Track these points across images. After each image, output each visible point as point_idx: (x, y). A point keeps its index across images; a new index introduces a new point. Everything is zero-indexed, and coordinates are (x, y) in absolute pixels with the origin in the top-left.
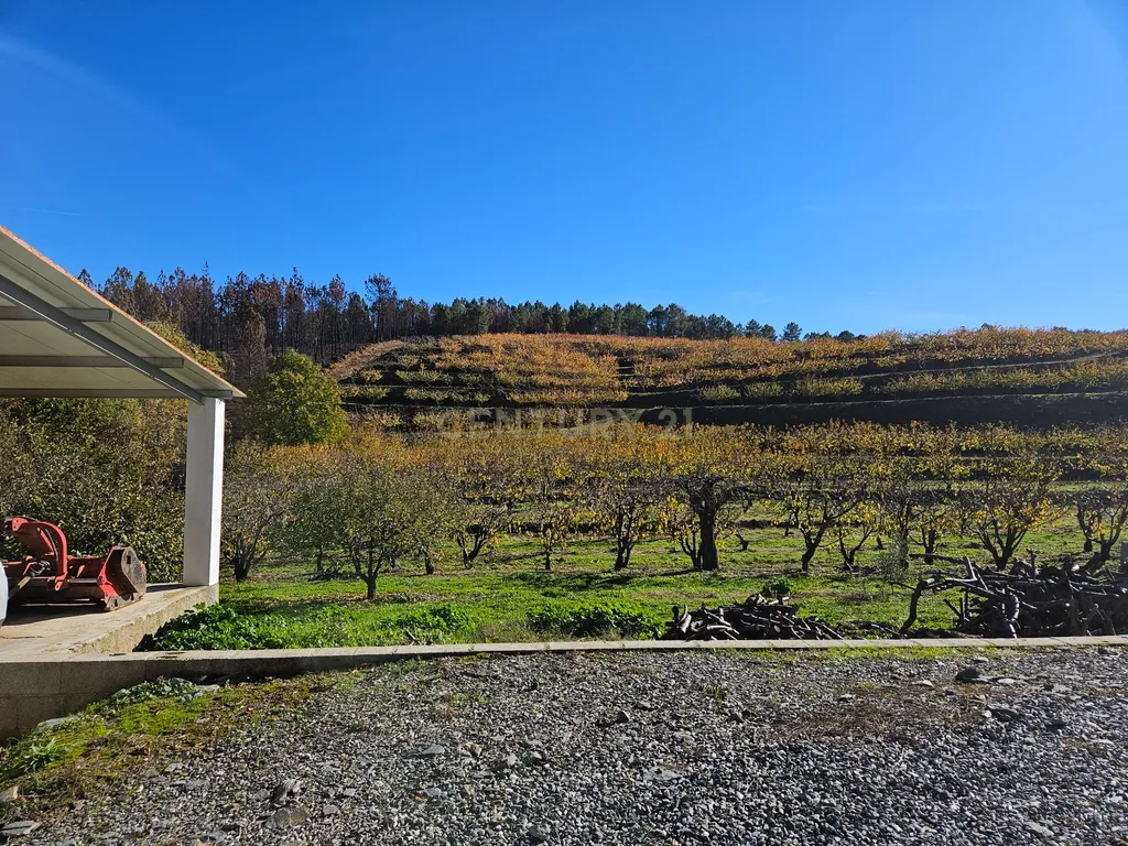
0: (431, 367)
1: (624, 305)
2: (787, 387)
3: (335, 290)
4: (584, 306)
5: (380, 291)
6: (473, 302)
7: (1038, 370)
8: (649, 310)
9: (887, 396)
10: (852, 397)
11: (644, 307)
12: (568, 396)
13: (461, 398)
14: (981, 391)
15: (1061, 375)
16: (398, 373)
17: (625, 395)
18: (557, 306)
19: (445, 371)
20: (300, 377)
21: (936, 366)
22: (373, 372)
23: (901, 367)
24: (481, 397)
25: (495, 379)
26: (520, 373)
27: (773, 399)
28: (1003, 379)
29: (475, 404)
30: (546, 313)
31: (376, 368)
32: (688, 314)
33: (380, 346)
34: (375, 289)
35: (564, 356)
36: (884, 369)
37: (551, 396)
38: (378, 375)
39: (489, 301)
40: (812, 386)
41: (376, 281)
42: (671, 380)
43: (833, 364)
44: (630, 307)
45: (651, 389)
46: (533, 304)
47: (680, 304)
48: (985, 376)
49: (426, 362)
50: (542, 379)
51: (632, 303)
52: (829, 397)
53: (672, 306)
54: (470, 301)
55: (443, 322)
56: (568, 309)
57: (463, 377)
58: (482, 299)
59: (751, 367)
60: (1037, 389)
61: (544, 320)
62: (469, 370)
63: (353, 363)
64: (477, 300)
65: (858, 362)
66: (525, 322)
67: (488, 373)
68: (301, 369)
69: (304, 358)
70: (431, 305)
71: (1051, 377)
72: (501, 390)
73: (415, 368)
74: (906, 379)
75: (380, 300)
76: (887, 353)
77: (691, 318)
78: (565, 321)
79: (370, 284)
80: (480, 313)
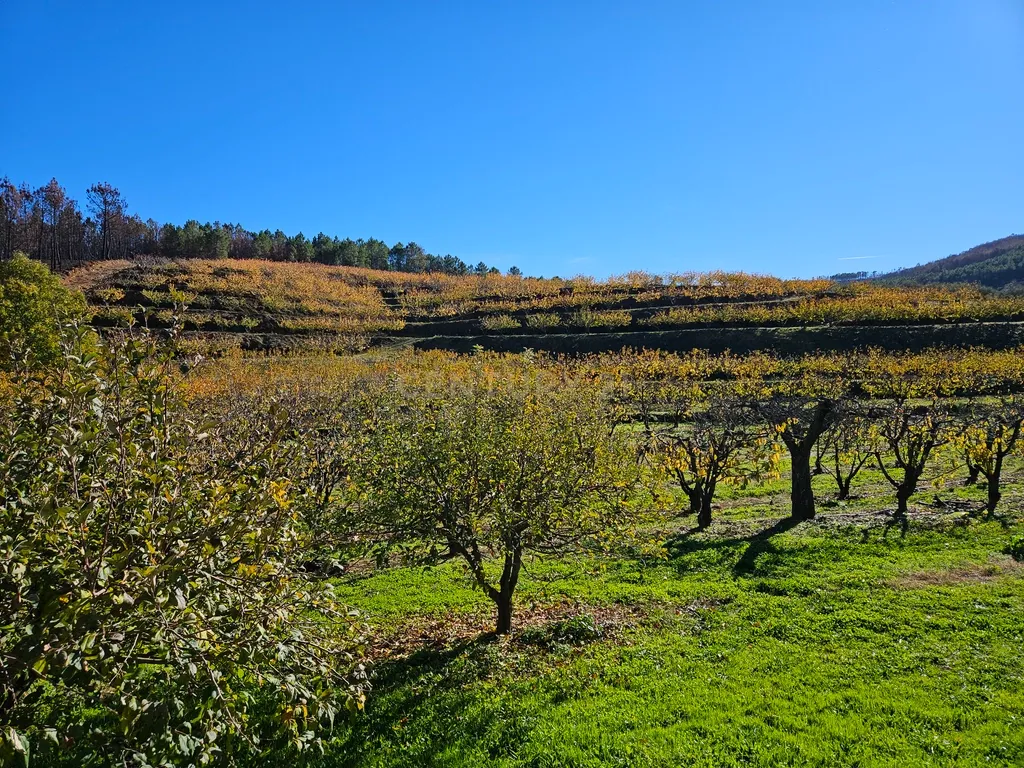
0: (182, 287)
1: (366, 241)
2: (565, 318)
3: (51, 195)
4: (328, 239)
5: (105, 202)
6: (207, 226)
7: (770, 307)
8: (391, 247)
9: (654, 327)
10: (622, 328)
11: (385, 243)
12: (344, 323)
13: (226, 322)
14: (729, 324)
15: (788, 312)
16: (144, 292)
17: (402, 324)
18: (300, 236)
19: (202, 294)
20: (34, 288)
21: (686, 302)
22: (113, 290)
23: (656, 302)
24: (248, 322)
25: (260, 304)
26: (287, 298)
27: (552, 330)
28: (746, 314)
29: (242, 329)
30: (289, 243)
31: (118, 286)
32: (426, 253)
33: (108, 264)
34: (99, 199)
35: (326, 285)
36: (642, 304)
37: (328, 323)
38: (119, 295)
39: (226, 226)
40: (587, 317)
41: (101, 190)
42: (443, 311)
43: (599, 299)
44: (371, 243)
45: (423, 319)
46: (273, 232)
47: (418, 243)
48: (730, 312)
49: (176, 282)
50: (313, 306)
51: (374, 239)
52: (603, 329)
53: (412, 245)
54: (204, 225)
55: (177, 244)
56: (311, 240)
57: (222, 300)
58: (216, 224)
59: (524, 299)
60: (769, 323)
61: (287, 250)
62: (227, 293)
63: (80, 280)
64: (211, 224)
65: (620, 297)
66: (267, 249)
67: (249, 296)
68: (36, 279)
69: (38, 264)
70: (161, 224)
71: (780, 313)
72: (268, 315)
73: (164, 288)
74: (667, 313)
75: (105, 213)
76: (642, 290)
77: (429, 257)
78: (310, 253)
79: (93, 193)
80: (218, 238)
